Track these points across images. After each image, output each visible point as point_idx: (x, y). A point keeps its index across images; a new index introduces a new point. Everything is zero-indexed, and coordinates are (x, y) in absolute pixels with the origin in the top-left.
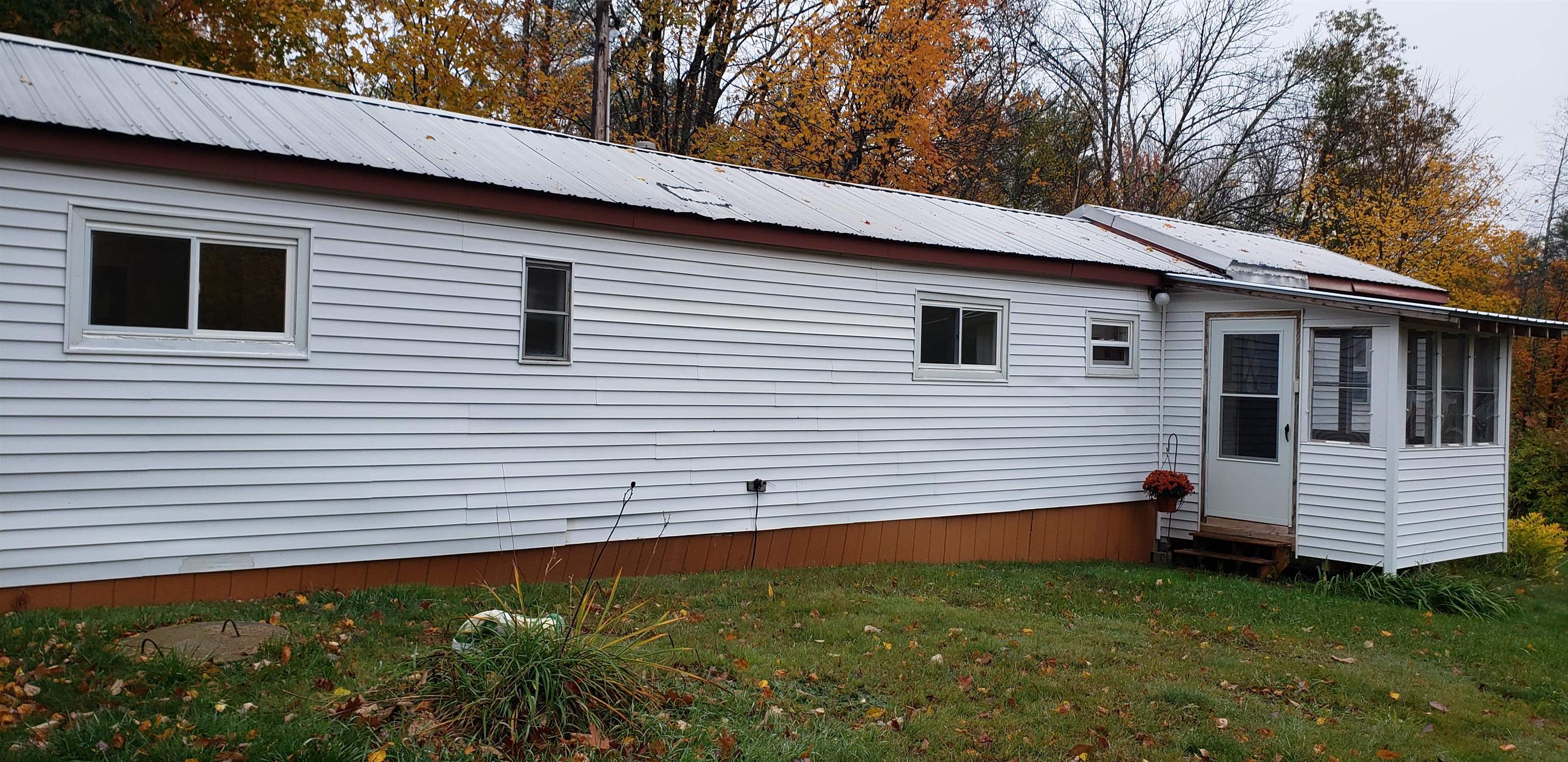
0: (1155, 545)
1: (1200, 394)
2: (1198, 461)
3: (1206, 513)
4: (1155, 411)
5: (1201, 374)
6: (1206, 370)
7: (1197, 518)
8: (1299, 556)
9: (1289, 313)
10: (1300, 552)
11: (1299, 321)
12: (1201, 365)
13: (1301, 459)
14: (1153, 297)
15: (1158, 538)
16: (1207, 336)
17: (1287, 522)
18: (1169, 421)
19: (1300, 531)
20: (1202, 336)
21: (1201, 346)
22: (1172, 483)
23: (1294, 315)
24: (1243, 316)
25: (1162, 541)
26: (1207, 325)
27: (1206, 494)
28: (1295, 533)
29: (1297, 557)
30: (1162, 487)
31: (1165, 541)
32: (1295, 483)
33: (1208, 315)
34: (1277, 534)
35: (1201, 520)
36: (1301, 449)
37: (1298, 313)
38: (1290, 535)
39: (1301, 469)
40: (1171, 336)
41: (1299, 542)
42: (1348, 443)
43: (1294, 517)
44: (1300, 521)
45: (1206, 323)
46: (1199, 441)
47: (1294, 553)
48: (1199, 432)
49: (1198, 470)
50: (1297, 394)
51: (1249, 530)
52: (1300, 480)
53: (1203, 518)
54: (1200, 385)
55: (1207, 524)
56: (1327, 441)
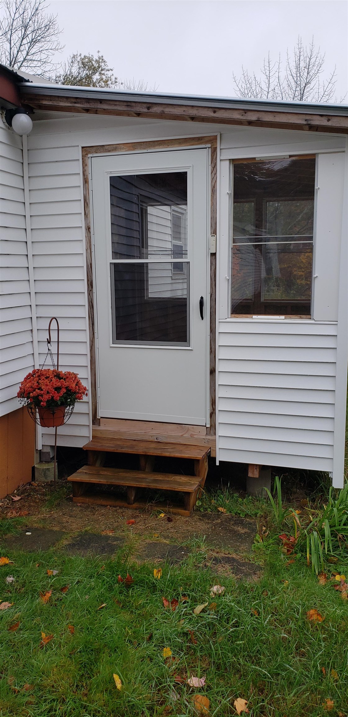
0: (36, 457)
1: (82, 262)
2: (85, 349)
3: (100, 414)
4: (24, 287)
5: (81, 234)
6: (88, 229)
7: (87, 421)
8: (220, 462)
9: (199, 140)
10: (221, 457)
11: (214, 151)
12: (80, 221)
13: (220, 341)
14: (9, 121)
15: (40, 447)
16: (86, 181)
17: (205, 420)
18: (43, 300)
19: (220, 431)
20: (79, 181)
21: (79, 194)
22: (58, 389)
23: (206, 142)
24: (134, 149)
25: (45, 451)
26: (84, 165)
27: (98, 390)
28: (215, 434)
29: (218, 464)
30: (46, 397)
31: (48, 450)
32: (213, 372)
33: (86, 150)
34: (192, 436)
35: (94, 423)
36: (220, 328)
37: (212, 140)
38: (209, 437)
39: (220, 354)
40: (37, 183)
41: (220, 444)
42: (283, 317)
43: (213, 414)
44: (220, 418)
45: (83, 162)
46: (85, 325)
47: (214, 459)
48: (84, 312)
49: (86, 361)
50: (214, 255)
51: (154, 432)
52: (219, 367)
53: (96, 420)
54: (81, 248)
55: (102, 428)
56: (254, 317)
